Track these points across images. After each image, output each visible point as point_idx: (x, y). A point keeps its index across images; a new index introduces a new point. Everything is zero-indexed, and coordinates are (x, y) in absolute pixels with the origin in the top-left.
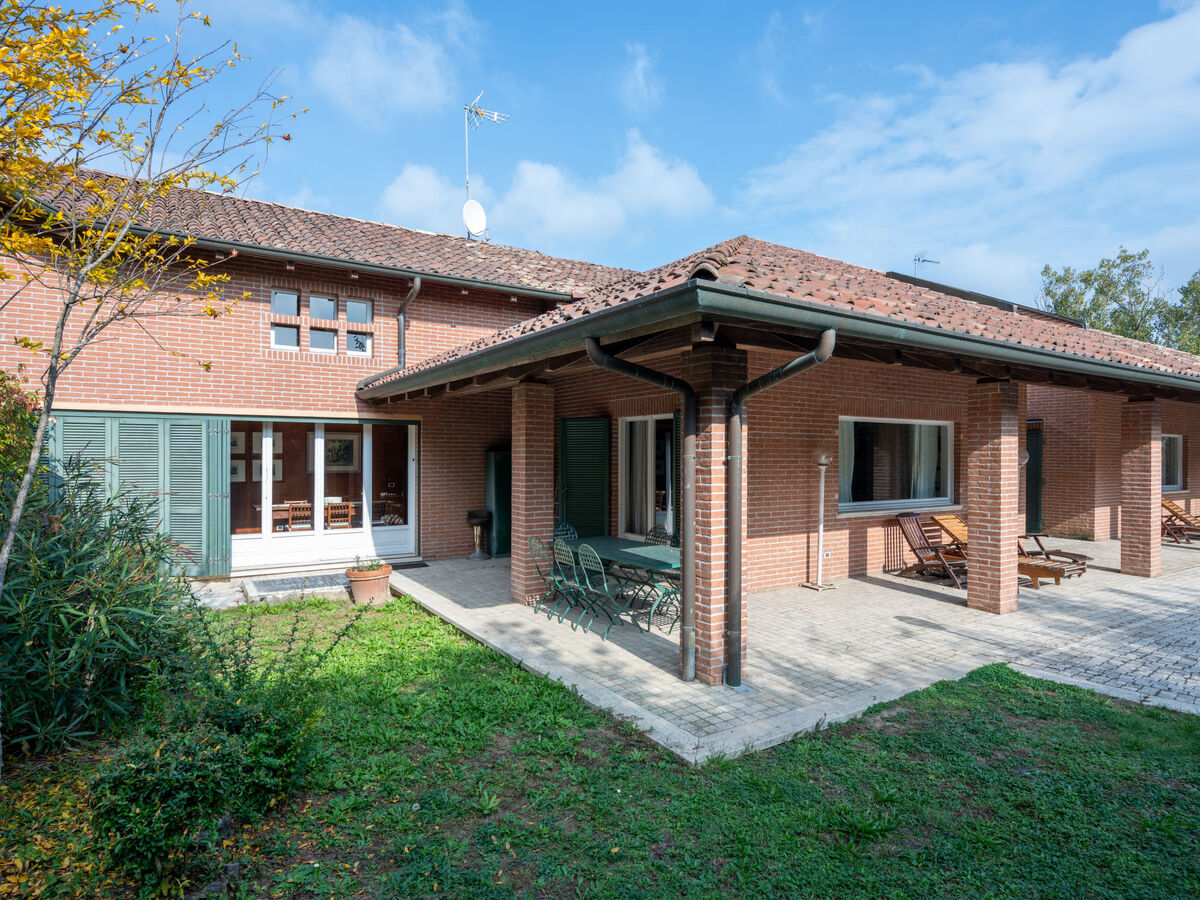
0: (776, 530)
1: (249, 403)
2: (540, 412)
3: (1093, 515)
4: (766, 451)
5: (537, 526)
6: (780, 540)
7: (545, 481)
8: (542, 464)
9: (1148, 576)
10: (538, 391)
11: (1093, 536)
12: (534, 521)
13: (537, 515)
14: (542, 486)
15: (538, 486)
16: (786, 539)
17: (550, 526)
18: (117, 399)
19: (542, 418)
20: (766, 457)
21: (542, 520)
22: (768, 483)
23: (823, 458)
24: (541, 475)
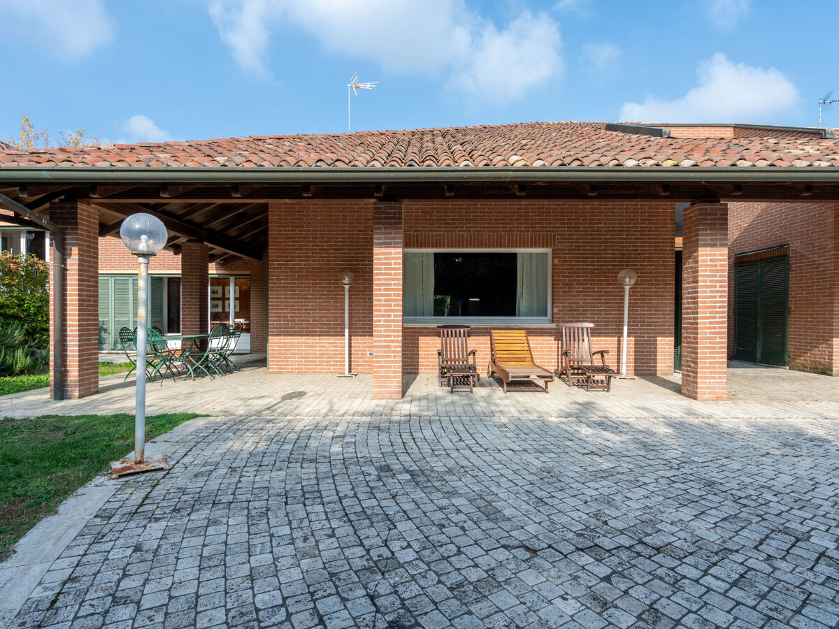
0: (316, 332)
1: (164, 268)
2: (190, 259)
3: (831, 346)
4: (306, 276)
5: (189, 325)
6: (320, 339)
7: (195, 298)
8: (192, 289)
9: (695, 398)
10: (189, 246)
11: (832, 371)
12: (187, 321)
13: (189, 318)
14: (192, 302)
15: (189, 301)
16: (327, 339)
17: (198, 325)
18: (112, 268)
19: (191, 262)
20: (306, 280)
21: (192, 321)
22: (308, 298)
23: (347, 279)
24: (192, 295)
